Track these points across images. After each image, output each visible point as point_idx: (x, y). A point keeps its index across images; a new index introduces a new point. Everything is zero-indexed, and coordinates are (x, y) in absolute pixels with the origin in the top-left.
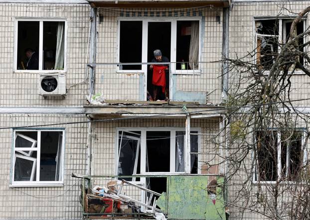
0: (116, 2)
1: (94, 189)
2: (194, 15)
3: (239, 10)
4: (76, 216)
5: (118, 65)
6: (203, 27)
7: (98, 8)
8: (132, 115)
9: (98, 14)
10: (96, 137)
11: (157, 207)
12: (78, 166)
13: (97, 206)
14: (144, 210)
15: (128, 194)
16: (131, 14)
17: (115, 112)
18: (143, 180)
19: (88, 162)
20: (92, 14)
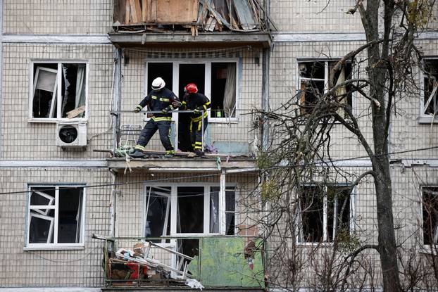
0: (143, 43)
1: (118, 253)
2: (231, 56)
3: (281, 50)
4: (98, 282)
5: (145, 114)
6: (241, 70)
7: (123, 49)
8: (160, 169)
9: (123, 55)
10: (120, 194)
11: (189, 272)
12: (100, 226)
13: (121, 272)
14: (174, 276)
15: (156, 257)
16: (160, 55)
17: (141, 166)
18: (173, 243)
19: (112, 221)
20: (116, 55)
